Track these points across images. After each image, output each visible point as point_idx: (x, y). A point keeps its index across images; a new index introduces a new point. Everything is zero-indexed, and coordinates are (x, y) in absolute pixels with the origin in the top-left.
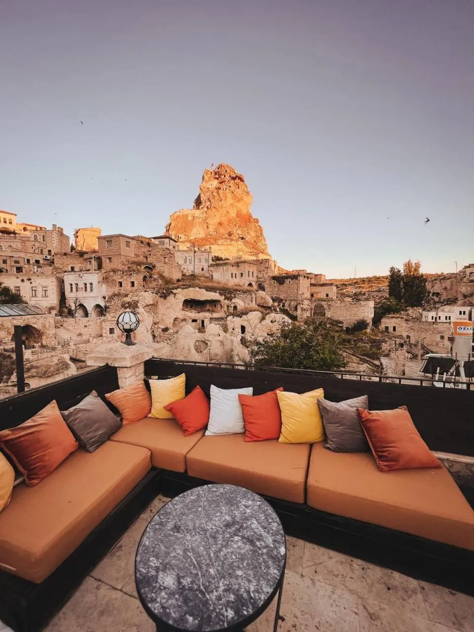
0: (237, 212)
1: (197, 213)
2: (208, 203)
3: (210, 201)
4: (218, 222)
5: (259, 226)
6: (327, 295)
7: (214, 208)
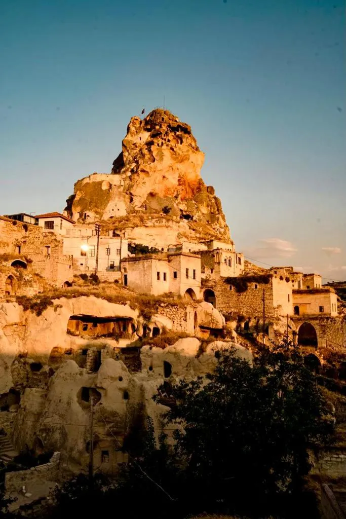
0: (180, 176)
1: (116, 179)
2: (134, 165)
3: (137, 162)
4: (149, 192)
5: (215, 198)
6: (321, 309)
7: (143, 171)
